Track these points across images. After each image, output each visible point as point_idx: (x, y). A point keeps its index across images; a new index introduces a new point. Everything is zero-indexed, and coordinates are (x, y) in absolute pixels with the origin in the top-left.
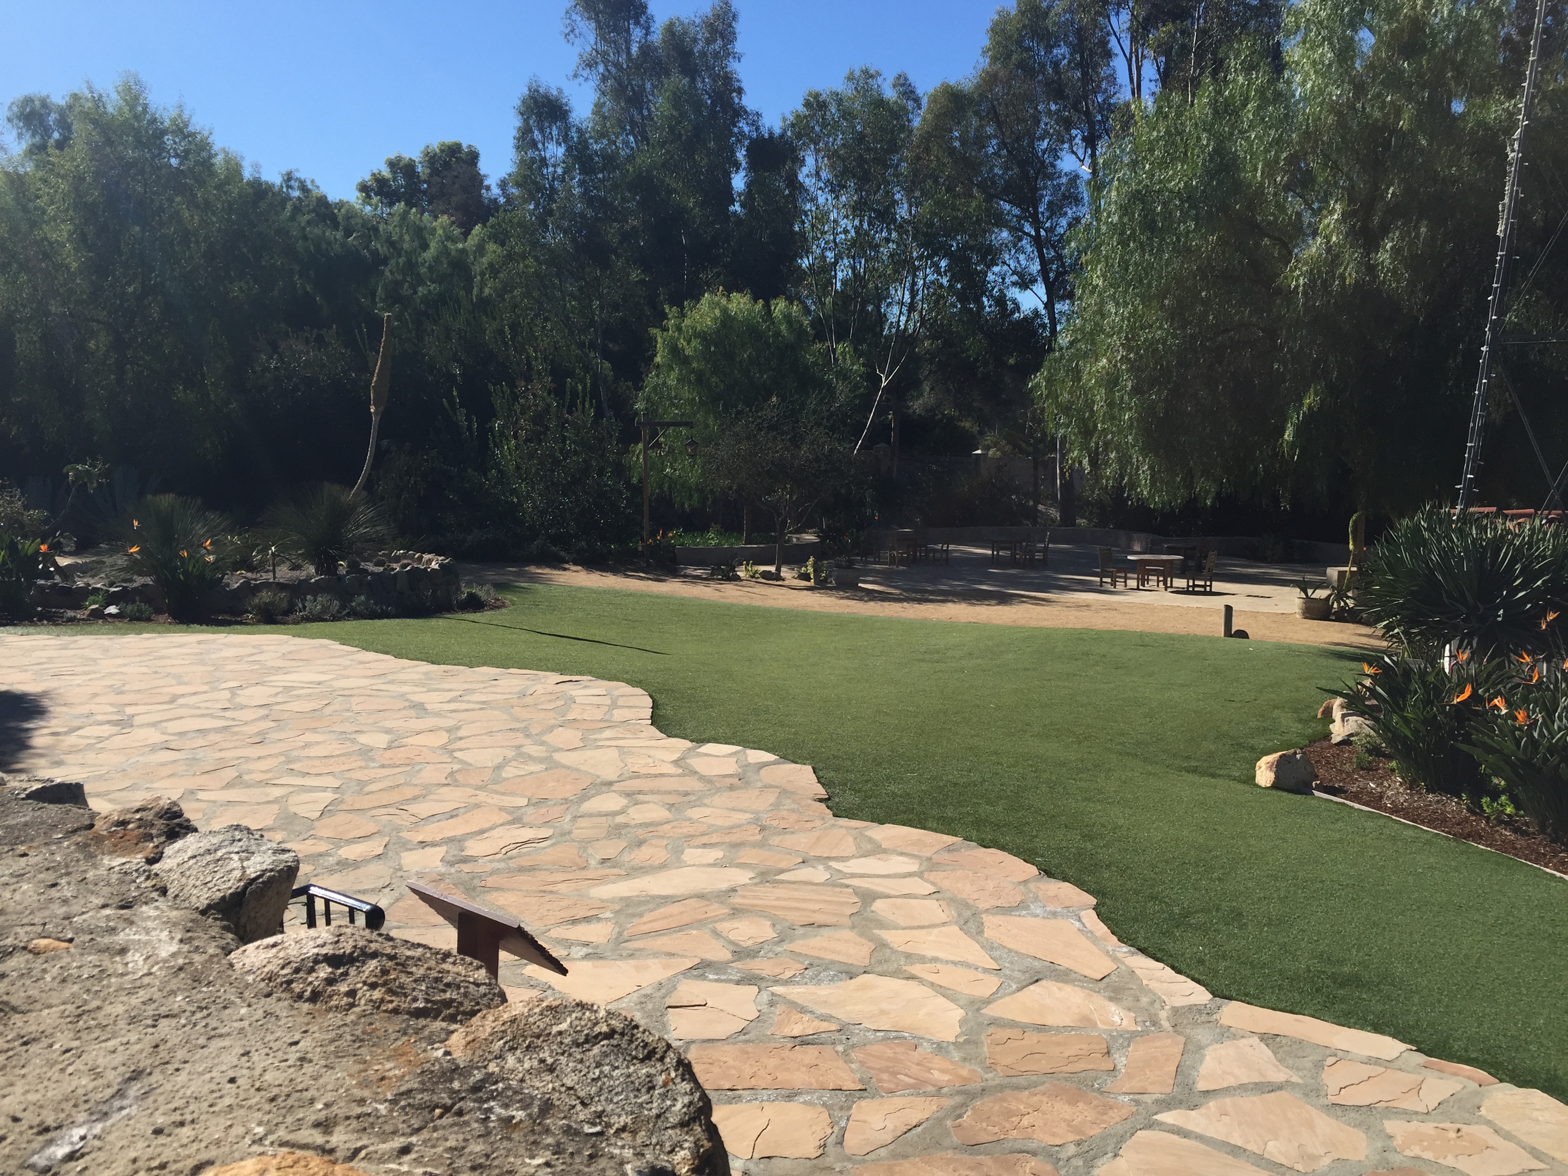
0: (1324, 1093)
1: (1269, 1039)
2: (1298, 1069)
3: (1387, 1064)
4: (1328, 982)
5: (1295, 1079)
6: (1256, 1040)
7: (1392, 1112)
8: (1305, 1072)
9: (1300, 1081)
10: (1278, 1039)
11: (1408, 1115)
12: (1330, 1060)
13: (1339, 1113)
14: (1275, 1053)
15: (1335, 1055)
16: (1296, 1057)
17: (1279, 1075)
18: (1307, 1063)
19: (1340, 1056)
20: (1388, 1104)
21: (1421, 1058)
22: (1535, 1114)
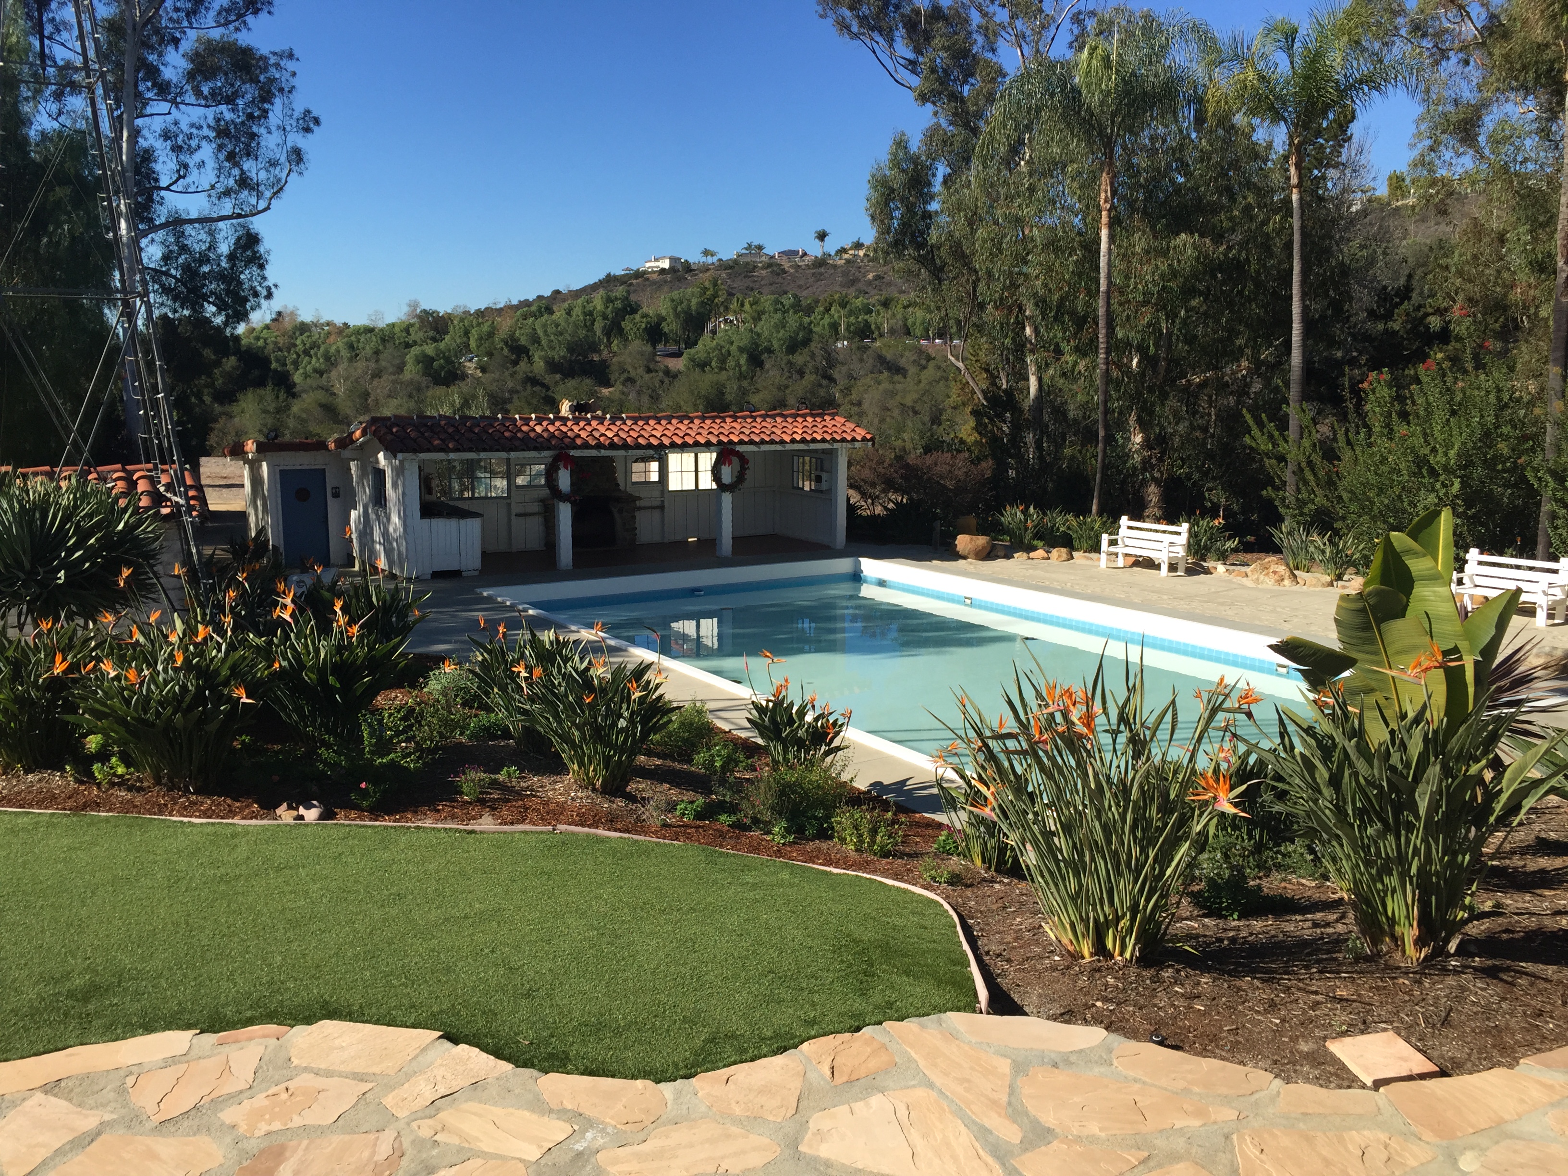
0: (145, 1117)
1: (53, 1088)
2: (104, 1105)
3: (183, 1058)
4: (70, 1002)
5: (107, 1117)
6: (39, 1096)
7: (219, 1102)
8: (113, 1105)
9: (115, 1116)
10: (63, 1084)
11: (235, 1097)
12: (130, 1081)
13: (173, 1129)
14: (71, 1100)
15: (131, 1073)
16: (93, 1093)
17: (89, 1121)
18: (109, 1094)
19: (138, 1071)
20: (212, 1096)
21: (210, 1039)
22: (337, 1042)
